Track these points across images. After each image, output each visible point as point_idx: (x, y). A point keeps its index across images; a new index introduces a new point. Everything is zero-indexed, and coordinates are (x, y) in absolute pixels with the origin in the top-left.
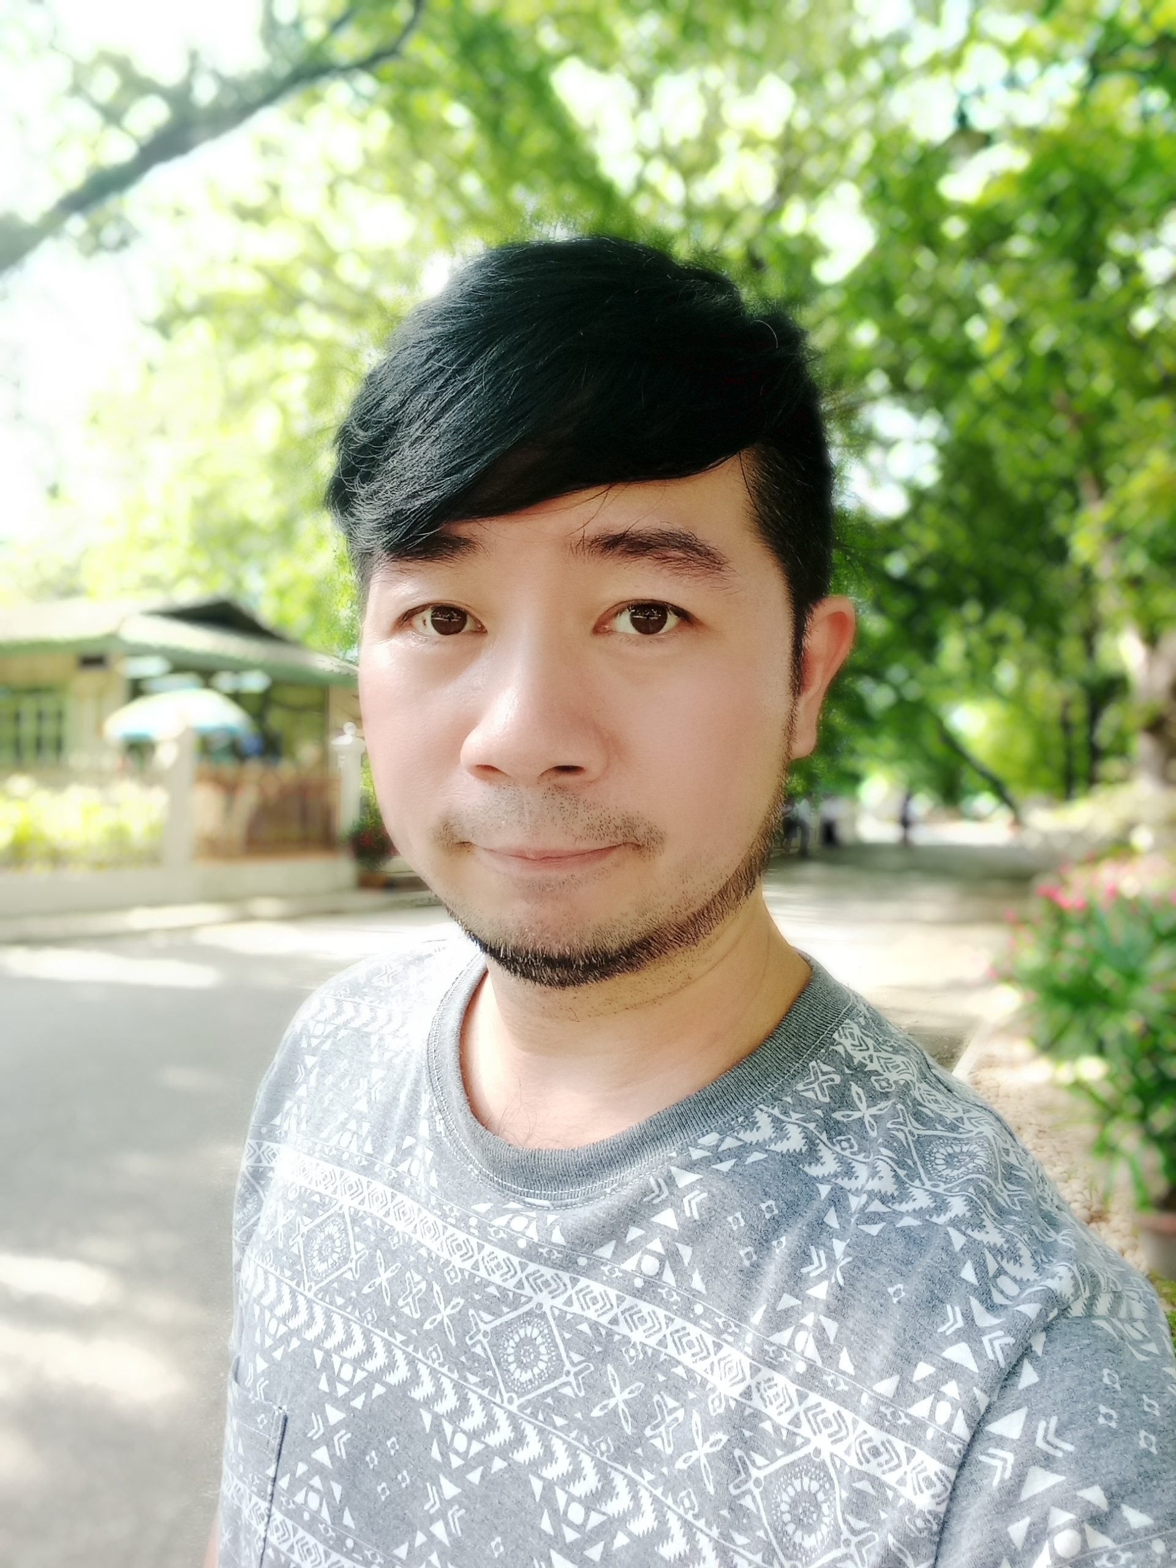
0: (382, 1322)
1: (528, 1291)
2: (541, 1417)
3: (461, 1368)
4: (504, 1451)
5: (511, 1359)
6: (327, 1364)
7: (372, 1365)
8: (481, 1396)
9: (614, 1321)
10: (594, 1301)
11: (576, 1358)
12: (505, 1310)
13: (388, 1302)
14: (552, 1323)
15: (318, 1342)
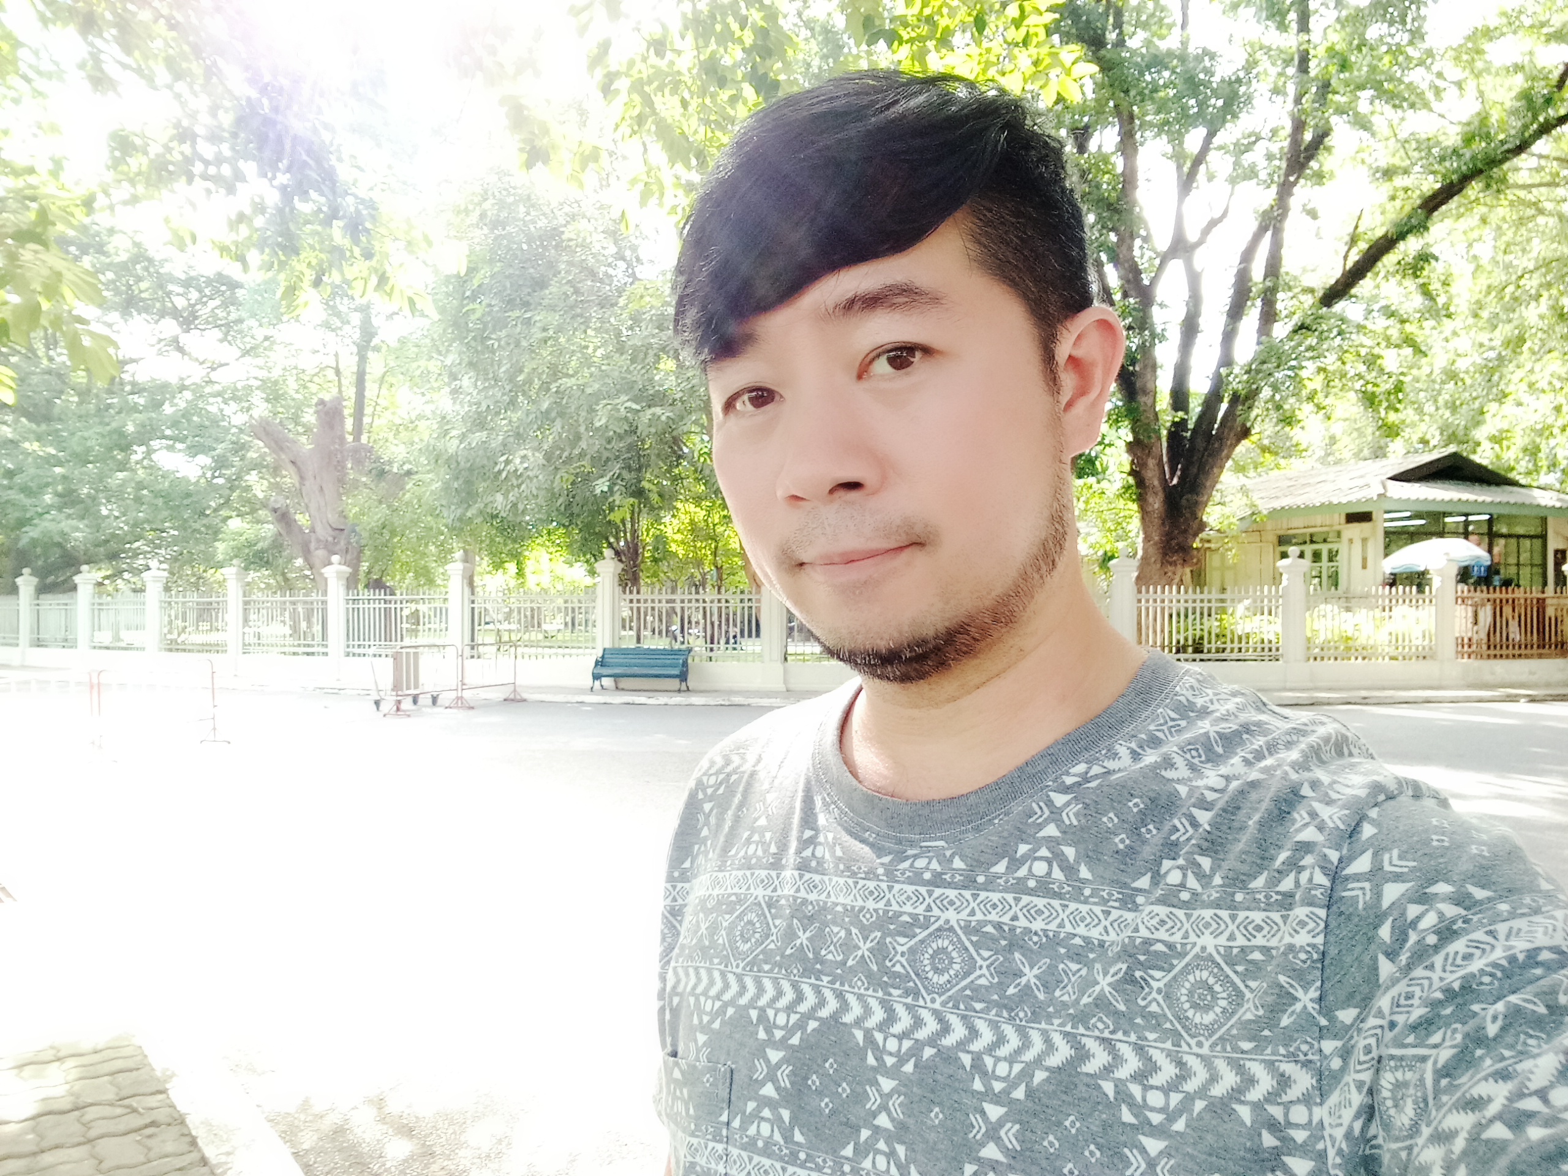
0: (807, 972)
1: (936, 912)
2: (962, 1007)
3: (884, 987)
4: (932, 1041)
5: (927, 969)
6: (763, 1018)
7: (803, 1008)
8: (905, 1004)
9: (1015, 918)
10: (994, 906)
11: (986, 954)
12: (918, 931)
13: (811, 955)
14: (959, 932)
15: (752, 1004)
